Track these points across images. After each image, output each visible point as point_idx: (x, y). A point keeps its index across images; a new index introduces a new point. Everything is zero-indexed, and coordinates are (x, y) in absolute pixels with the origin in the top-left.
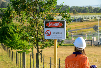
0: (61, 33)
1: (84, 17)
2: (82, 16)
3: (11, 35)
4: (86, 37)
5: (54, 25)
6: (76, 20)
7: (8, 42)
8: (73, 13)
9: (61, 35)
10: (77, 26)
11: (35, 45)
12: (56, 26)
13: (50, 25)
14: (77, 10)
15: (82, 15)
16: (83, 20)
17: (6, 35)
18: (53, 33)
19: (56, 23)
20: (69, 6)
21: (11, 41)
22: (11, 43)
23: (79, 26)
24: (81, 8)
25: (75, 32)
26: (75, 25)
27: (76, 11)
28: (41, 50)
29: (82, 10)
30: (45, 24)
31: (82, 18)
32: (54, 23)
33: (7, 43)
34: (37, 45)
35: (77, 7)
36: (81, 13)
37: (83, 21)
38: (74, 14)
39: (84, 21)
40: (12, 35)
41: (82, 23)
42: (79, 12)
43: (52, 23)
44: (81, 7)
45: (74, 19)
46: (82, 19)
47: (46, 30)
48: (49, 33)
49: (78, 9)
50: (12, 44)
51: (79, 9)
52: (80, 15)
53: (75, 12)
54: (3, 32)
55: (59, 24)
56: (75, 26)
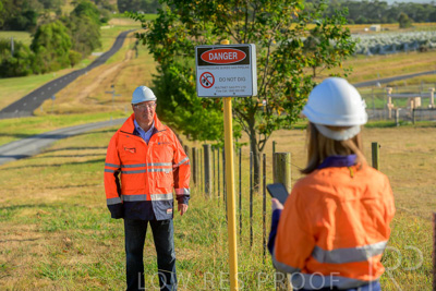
0: (241, 79)
1: (430, 36)
2: (425, 33)
3: (188, 98)
4: (430, 97)
5: (221, 56)
6: (406, 46)
7: (179, 119)
8: (398, 24)
9: (241, 83)
10: (407, 66)
11: (245, 122)
12: (228, 61)
13: (213, 57)
14: (410, 16)
15: (427, 30)
16: (428, 45)
17: (172, 97)
18: (221, 80)
19: (228, 51)
20: (385, 3)
21: (188, 114)
22: (189, 121)
23: (413, 64)
24: (423, 9)
25: (401, 85)
26: (402, 63)
27: (406, 17)
28: (262, 137)
29: (428, 15)
30: (199, 56)
31: (423, 39)
32: (223, 51)
33: (177, 122)
34: (251, 123)
35: (413, 6)
36: (423, 25)
37: (426, 50)
38: (401, 27)
39: (431, 47)
40: (192, 97)
41: (424, 56)
42: (418, 20)
43: (217, 52)
44: (425, 6)
45: (398, 43)
46: (425, 42)
47: (200, 70)
48: (211, 80)
49: (414, 12)
50: (193, 126)
51: (419, 11)
52: (420, 30)
53: (405, 22)
54: (168, 87)
55: (235, 55)
56: (402, 67)
